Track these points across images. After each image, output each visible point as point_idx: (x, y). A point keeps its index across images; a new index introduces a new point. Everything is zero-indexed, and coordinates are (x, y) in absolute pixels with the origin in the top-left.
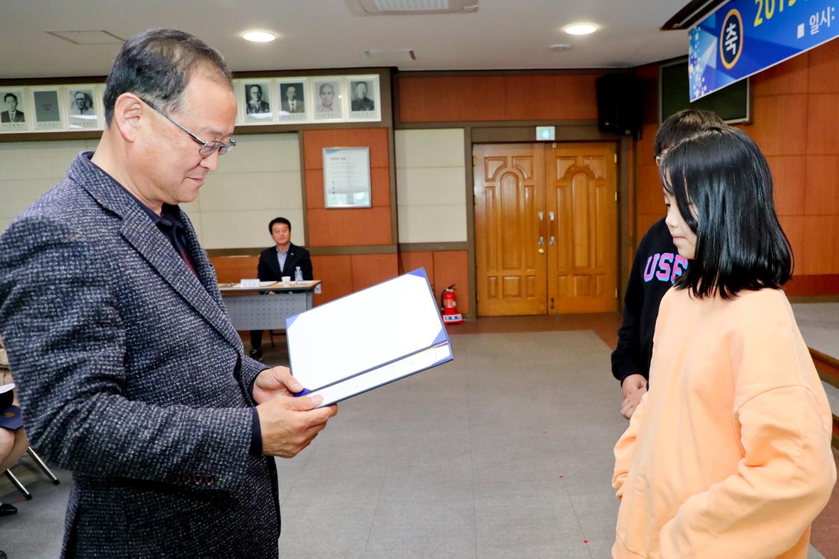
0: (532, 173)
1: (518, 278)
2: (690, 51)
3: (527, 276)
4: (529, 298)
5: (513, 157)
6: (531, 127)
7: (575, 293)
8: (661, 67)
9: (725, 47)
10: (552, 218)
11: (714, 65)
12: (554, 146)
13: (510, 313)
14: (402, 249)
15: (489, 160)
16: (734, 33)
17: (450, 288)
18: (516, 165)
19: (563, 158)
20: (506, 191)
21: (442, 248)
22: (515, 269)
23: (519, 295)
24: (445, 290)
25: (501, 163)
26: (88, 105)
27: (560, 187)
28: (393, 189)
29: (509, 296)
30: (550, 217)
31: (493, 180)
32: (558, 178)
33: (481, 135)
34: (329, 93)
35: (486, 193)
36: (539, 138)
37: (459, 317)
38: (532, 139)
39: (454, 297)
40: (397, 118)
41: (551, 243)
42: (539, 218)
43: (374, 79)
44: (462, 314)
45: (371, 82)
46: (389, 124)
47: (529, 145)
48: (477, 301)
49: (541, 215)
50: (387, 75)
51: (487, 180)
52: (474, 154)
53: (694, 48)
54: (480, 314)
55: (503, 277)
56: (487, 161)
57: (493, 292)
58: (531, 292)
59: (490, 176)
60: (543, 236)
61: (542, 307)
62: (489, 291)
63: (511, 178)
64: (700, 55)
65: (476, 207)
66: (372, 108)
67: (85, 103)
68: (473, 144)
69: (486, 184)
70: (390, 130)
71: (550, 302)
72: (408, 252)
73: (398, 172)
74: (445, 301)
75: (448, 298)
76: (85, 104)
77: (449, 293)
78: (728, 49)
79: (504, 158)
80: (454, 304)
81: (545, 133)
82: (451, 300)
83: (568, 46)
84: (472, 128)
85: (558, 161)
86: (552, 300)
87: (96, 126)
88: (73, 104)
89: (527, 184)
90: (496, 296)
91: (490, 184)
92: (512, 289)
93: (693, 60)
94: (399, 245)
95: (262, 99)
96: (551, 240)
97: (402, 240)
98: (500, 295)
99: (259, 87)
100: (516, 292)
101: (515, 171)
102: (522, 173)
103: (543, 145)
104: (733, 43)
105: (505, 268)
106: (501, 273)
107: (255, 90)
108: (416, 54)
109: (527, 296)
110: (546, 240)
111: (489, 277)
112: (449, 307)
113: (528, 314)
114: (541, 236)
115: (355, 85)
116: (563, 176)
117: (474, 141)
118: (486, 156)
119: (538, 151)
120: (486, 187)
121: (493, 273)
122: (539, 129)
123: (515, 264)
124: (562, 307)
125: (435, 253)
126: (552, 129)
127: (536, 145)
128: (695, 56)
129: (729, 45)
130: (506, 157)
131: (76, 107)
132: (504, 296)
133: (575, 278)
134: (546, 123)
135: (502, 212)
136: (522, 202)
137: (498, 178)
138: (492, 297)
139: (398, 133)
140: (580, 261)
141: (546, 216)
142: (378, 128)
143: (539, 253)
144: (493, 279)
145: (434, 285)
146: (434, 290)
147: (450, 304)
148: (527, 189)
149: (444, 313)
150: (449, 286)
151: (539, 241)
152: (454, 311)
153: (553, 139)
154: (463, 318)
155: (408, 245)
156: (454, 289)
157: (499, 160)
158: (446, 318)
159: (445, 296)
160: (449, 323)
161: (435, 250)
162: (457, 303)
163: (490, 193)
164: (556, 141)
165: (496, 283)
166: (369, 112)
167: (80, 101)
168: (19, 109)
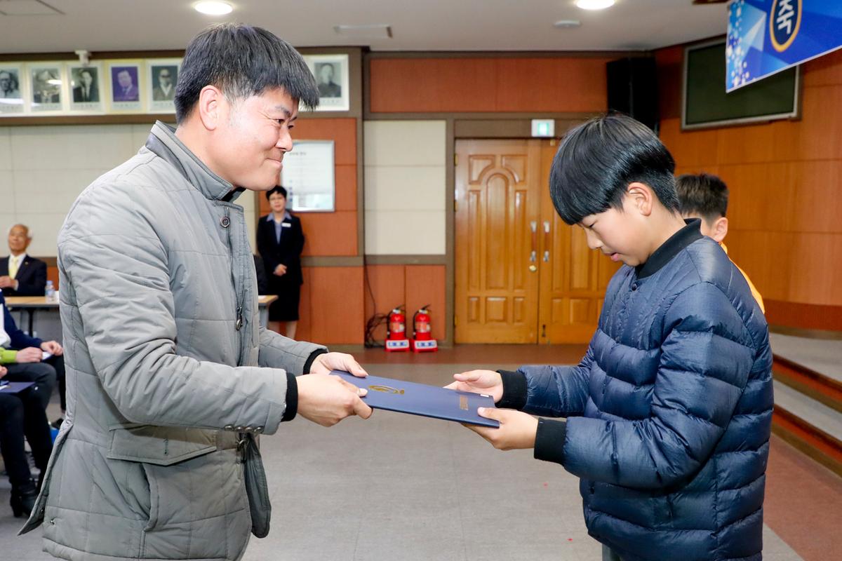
0: (525, 174)
1: (504, 299)
2: (729, 30)
3: (514, 298)
4: (516, 324)
5: (502, 156)
6: (523, 120)
7: (572, 320)
8: (687, 50)
9: (776, 25)
10: (547, 229)
11: (760, 47)
12: (552, 143)
13: (492, 341)
14: (369, 261)
15: (474, 159)
16: (790, 7)
17: (423, 309)
18: (506, 165)
20: (492, 198)
21: (416, 261)
22: (502, 288)
23: (505, 320)
24: (418, 312)
25: (488, 163)
26: (13, 86)
28: (360, 190)
29: (492, 320)
30: (544, 228)
31: (478, 182)
33: (464, 129)
35: (468, 197)
36: (534, 134)
37: (433, 344)
38: (526, 135)
39: (428, 320)
40: (368, 107)
41: (544, 259)
42: (532, 228)
43: (342, 60)
44: (437, 340)
45: (338, 64)
46: (359, 114)
47: (522, 142)
48: (454, 326)
49: (534, 226)
50: (358, 54)
51: (471, 183)
52: (457, 151)
53: (734, 26)
54: (458, 340)
55: (486, 298)
56: (471, 159)
57: (474, 316)
58: (518, 316)
59: (475, 178)
60: (536, 251)
61: (531, 335)
62: (469, 314)
63: (500, 181)
64: (742, 34)
65: (457, 213)
66: (338, 94)
67: (10, 84)
68: (456, 138)
69: (469, 187)
70: (360, 120)
71: (541, 329)
72: (375, 265)
73: (367, 170)
74: (417, 324)
75: (420, 321)
77: (422, 315)
78: (781, 27)
79: (492, 157)
80: (428, 328)
81: (543, 128)
82: (425, 323)
83: (576, 22)
84: (456, 120)
86: (544, 326)
87: (22, 111)
89: (520, 187)
90: (477, 320)
91: (475, 187)
92: (496, 313)
93: (732, 41)
94: (365, 256)
96: (544, 255)
97: (369, 251)
98: (483, 318)
100: (501, 317)
101: (505, 172)
102: (512, 175)
103: (539, 141)
104: (788, 19)
105: (488, 287)
106: (483, 294)
108: (394, 31)
109: (514, 322)
110: (539, 256)
111: (470, 297)
112: (422, 331)
113: (514, 342)
114: (533, 249)
115: (319, 67)
117: (458, 135)
118: (471, 153)
119: (533, 149)
120: (470, 191)
121: (474, 292)
122: (535, 123)
123: (501, 283)
124: (554, 336)
125: (407, 267)
126: (551, 122)
127: (531, 142)
128: (736, 35)
129: (782, 22)
130: (494, 156)
132: (486, 321)
133: (572, 301)
134: (543, 116)
135: (487, 222)
136: (511, 210)
137: (485, 179)
138: (473, 321)
139: (367, 124)
140: (579, 281)
141: (540, 227)
142: (345, 118)
143: (530, 270)
144: (474, 300)
145: (405, 305)
146: (404, 311)
147: (423, 328)
148: (518, 194)
149: (415, 338)
150: (423, 306)
151: (531, 255)
152: (428, 336)
153: (551, 134)
154: (438, 344)
155: (375, 257)
156: (428, 311)
157: (487, 159)
158: (418, 345)
159: (417, 318)
160: (422, 351)
161: (407, 265)
162: (431, 326)
163: (474, 198)
164: (556, 138)
165: (478, 304)
166: (335, 99)
167: (4, 82)
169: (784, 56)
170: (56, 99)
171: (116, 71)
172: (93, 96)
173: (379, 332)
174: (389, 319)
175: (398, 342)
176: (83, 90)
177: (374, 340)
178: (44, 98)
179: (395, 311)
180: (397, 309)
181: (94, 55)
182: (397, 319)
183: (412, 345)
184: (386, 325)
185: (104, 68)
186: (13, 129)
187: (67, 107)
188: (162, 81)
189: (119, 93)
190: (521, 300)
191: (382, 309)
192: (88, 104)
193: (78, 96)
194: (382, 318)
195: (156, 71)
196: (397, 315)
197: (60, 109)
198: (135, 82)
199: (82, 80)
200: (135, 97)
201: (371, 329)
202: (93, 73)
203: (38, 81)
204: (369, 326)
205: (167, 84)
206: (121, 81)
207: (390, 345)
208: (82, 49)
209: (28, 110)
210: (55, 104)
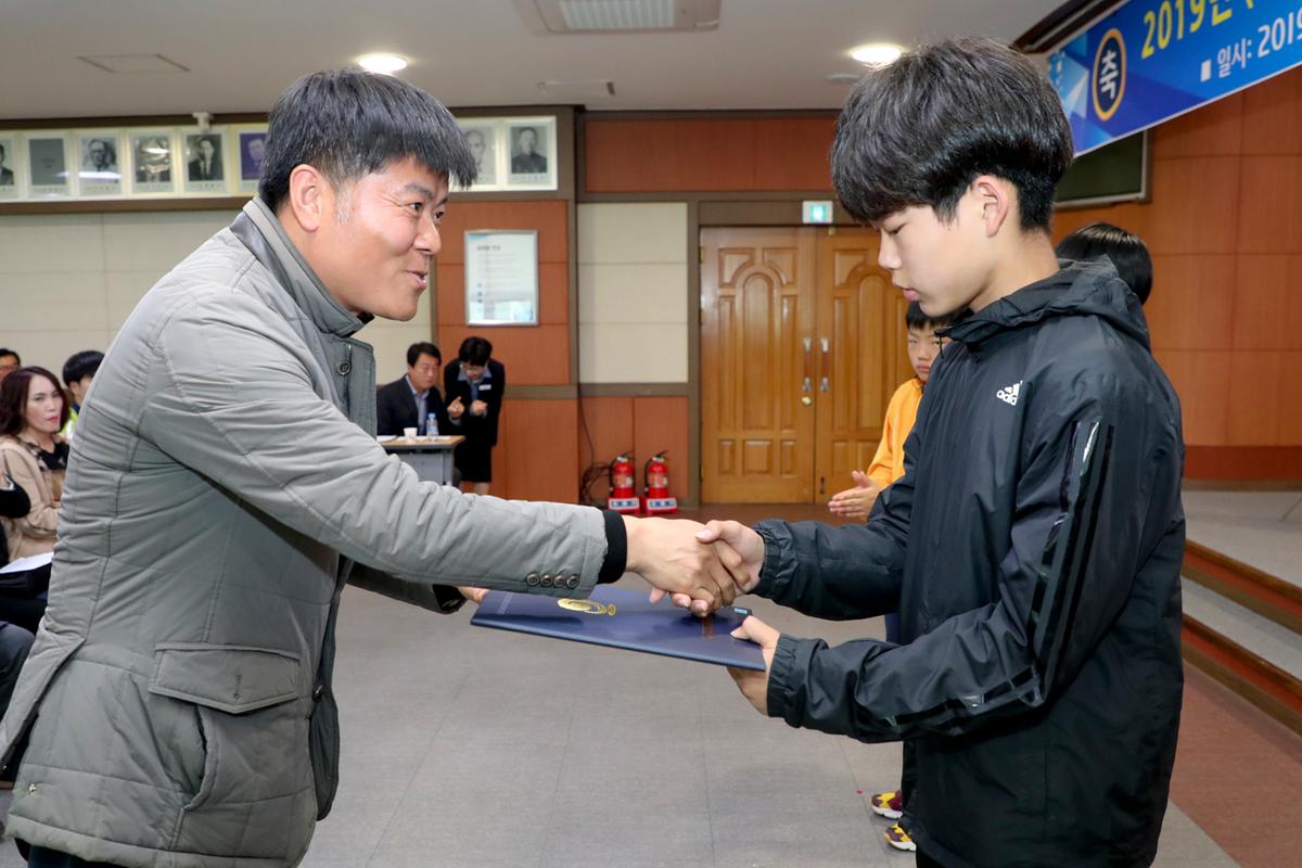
0: (794, 275)
1: (767, 443)
3: (782, 441)
4: (785, 476)
5: (764, 249)
6: (793, 201)
9: (1099, 86)
10: (825, 347)
11: (1083, 113)
12: (831, 231)
13: (752, 500)
14: (585, 392)
15: (726, 254)
16: (1113, 66)
17: (658, 456)
18: (769, 262)
19: (845, 251)
20: (751, 305)
21: (648, 392)
22: (764, 428)
24: (651, 460)
25: (745, 258)
26: (108, 160)
27: (839, 298)
28: (572, 297)
29: (751, 472)
30: (821, 346)
31: (732, 284)
32: (837, 283)
33: (714, 214)
34: (477, 145)
35: (719, 305)
36: (806, 220)
37: (672, 503)
38: (797, 222)
39: (665, 471)
40: (583, 185)
41: (822, 388)
42: (804, 347)
43: (548, 122)
44: (677, 498)
45: (543, 128)
46: (570, 194)
47: (792, 229)
48: (701, 480)
49: (807, 343)
50: (570, 115)
51: (722, 285)
52: (702, 244)
54: (706, 499)
55: (744, 441)
56: (722, 254)
57: (727, 467)
58: (788, 466)
59: (727, 279)
60: (810, 377)
61: (805, 490)
62: (721, 464)
63: (761, 283)
65: (703, 327)
66: (543, 168)
67: (104, 156)
68: (700, 227)
69: (720, 292)
70: (571, 204)
71: (818, 482)
72: (593, 397)
73: (581, 269)
74: (650, 477)
75: (654, 472)
76: (105, 158)
77: (657, 464)
78: (1104, 89)
79: (750, 251)
80: (665, 482)
81: (818, 212)
82: (661, 475)
83: (854, 76)
84: (700, 202)
85: (838, 257)
86: (823, 480)
87: (119, 192)
88: (86, 159)
89: (789, 291)
90: (731, 471)
91: (727, 291)
92: (757, 461)
94: (579, 386)
96: (821, 383)
97: (585, 378)
98: (739, 469)
100: (764, 467)
101: (768, 271)
102: (777, 273)
103: (812, 230)
104: (1112, 80)
105: (747, 426)
106: (740, 436)
108: (616, 88)
109: (781, 473)
110: (815, 384)
111: (721, 440)
112: (657, 486)
113: (782, 501)
114: (806, 376)
115: (517, 132)
116: (844, 280)
117: (702, 223)
118: (721, 246)
119: (805, 241)
120: (721, 297)
121: (727, 434)
122: (807, 205)
123: (763, 420)
125: (637, 400)
126: (829, 205)
127: (802, 231)
129: (1105, 84)
130: (752, 249)
131: (90, 162)
132: (744, 473)
133: (860, 445)
134: (818, 196)
135: (744, 337)
136: (777, 322)
137: (740, 281)
138: (725, 472)
139: (582, 208)
140: (869, 418)
141: (816, 345)
142: (551, 200)
143: (803, 404)
144: (728, 444)
145: (633, 451)
146: (632, 459)
147: (658, 481)
148: (785, 301)
149: (648, 495)
150: (660, 450)
151: (804, 383)
152: (664, 493)
153: (829, 220)
154: (678, 504)
155: (593, 386)
156: (665, 458)
157: (742, 253)
158: (652, 504)
159: (649, 469)
161: (636, 396)
162: (669, 479)
163: (726, 306)
164: (835, 225)
165: (733, 450)
166: (539, 175)
167: (96, 154)
168: (6, 165)
169: (1109, 127)
170: (166, 176)
171: (246, 140)
172: (215, 173)
173: (599, 487)
174: (612, 469)
175: (625, 502)
176: (202, 164)
177: (591, 499)
178: (149, 176)
179: (619, 459)
180: (623, 456)
181: (218, 118)
182: (623, 469)
183: (643, 504)
184: (607, 478)
185: (231, 135)
186: (106, 217)
187: (181, 187)
189: (249, 168)
190: (791, 443)
191: (603, 456)
192: (209, 183)
193: (195, 172)
194: (604, 468)
196: (624, 464)
197: (171, 189)
199: (201, 151)
201: (588, 484)
202: (215, 141)
203: (140, 156)
204: (585, 480)
206: (252, 153)
207: (614, 504)
208: (202, 111)
209: (129, 191)
210: (165, 184)
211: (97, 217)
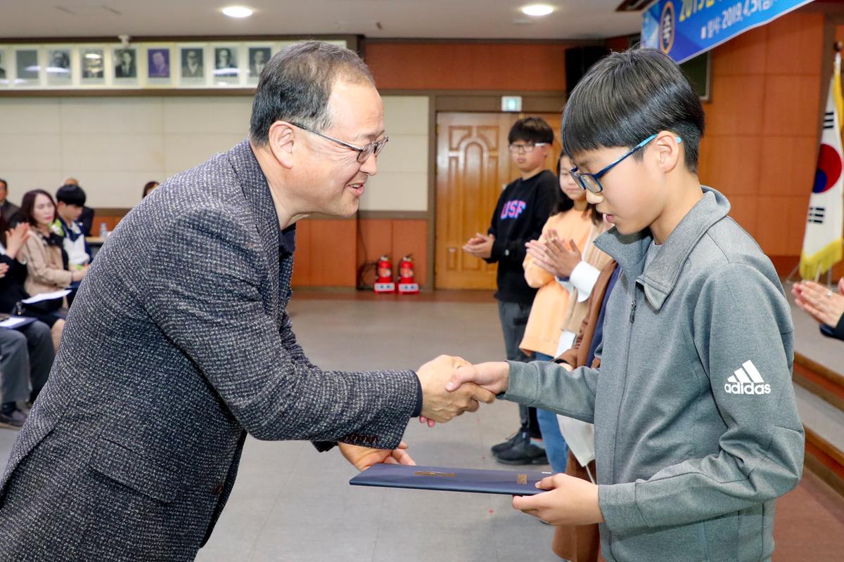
0: (497, 143)
4: (489, 272)
5: (478, 127)
6: (495, 97)
13: (468, 287)
14: (362, 216)
15: (454, 129)
17: (408, 257)
18: (482, 135)
20: (470, 163)
21: (402, 216)
23: (478, 268)
24: (402, 260)
25: (465, 132)
26: (65, 63)
29: (468, 269)
31: (457, 149)
33: (445, 103)
35: (449, 164)
36: (504, 109)
37: (415, 287)
38: (497, 109)
39: (411, 266)
44: (419, 284)
47: (495, 114)
48: (435, 273)
50: (355, 41)
51: (451, 149)
52: (438, 122)
54: (439, 285)
56: (451, 130)
57: (452, 265)
59: (454, 145)
62: (448, 263)
63: (476, 149)
65: (438, 176)
67: (62, 62)
69: (450, 154)
72: (368, 219)
74: (402, 270)
75: (404, 267)
77: (406, 262)
78: (665, 37)
79: (469, 128)
80: (411, 273)
81: (512, 104)
82: (409, 270)
83: (529, 21)
84: (437, 96)
87: (71, 84)
88: (51, 62)
89: (493, 154)
90: (455, 269)
91: (453, 154)
92: (471, 262)
95: (231, 62)
98: (459, 266)
99: (229, 51)
100: (474, 265)
101: (480, 141)
102: (487, 143)
103: (509, 115)
107: (224, 53)
108: (383, 25)
109: (487, 270)
111: (449, 249)
112: (406, 276)
113: (487, 288)
117: (438, 109)
118: (452, 125)
119: (504, 122)
120: (450, 157)
121: (452, 244)
122: (504, 99)
125: (395, 222)
126: (519, 99)
127: (502, 116)
130: (471, 127)
132: (463, 269)
134: (512, 93)
135: (464, 184)
136: (485, 174)
137: (463, 145)
138: (451, 269)
144: (452, 251)
145: (392, 253)
146: (391, 259)
147: (407, 273)
148: (491, 160)
149: (400, 282)
150: (407, 254)
152: (411, 280)
153: (519, 108)
154: (420, 288)
155: (367, 212)
156: (412, 259)
157: (464, 129)
158: (402, 287)
159: (401, 265)
160: (405, 293)
161: (395, 219)
162: (414, 273)
163: (454, 163)
164: (523, 112)
165: (456, 255)
167: (58, 59)
168: (2, 66)
170: (101, 75)
171: (151, 53)
172: (132, 73)
173: (369, 276)
174: (378, 265)
175: (385, 285)
176: (123, 68)
177: (364, 284)
178: (90, 74)
179: (383, 258)
180: (385, 256)
181: (134, 39)
182: (384, 265)
183: (397, 287)
184: (375, 271)
185: (142, 50)
186: (63, 100)
187: (110, 82)
188: (190, 61)
189: (153, 71)
191: (372, 257)
192: (128, 79)
193: (119, 72)
194: (373, 264)
195: (185, 53)
196: (385, 262)
197: (104, 83)
198: (167, 61)
199: (123, 60)
200: (167, 74)
201: (363, 274)
202: (132, 53)
203: (85, 62)
204: (360, 271)
205: (194, 64)
206: (155, 61)
207: (379, 287)
208: (124, 34)
209: (77, 83)
210: (99, 80)
211: (56, 100)
